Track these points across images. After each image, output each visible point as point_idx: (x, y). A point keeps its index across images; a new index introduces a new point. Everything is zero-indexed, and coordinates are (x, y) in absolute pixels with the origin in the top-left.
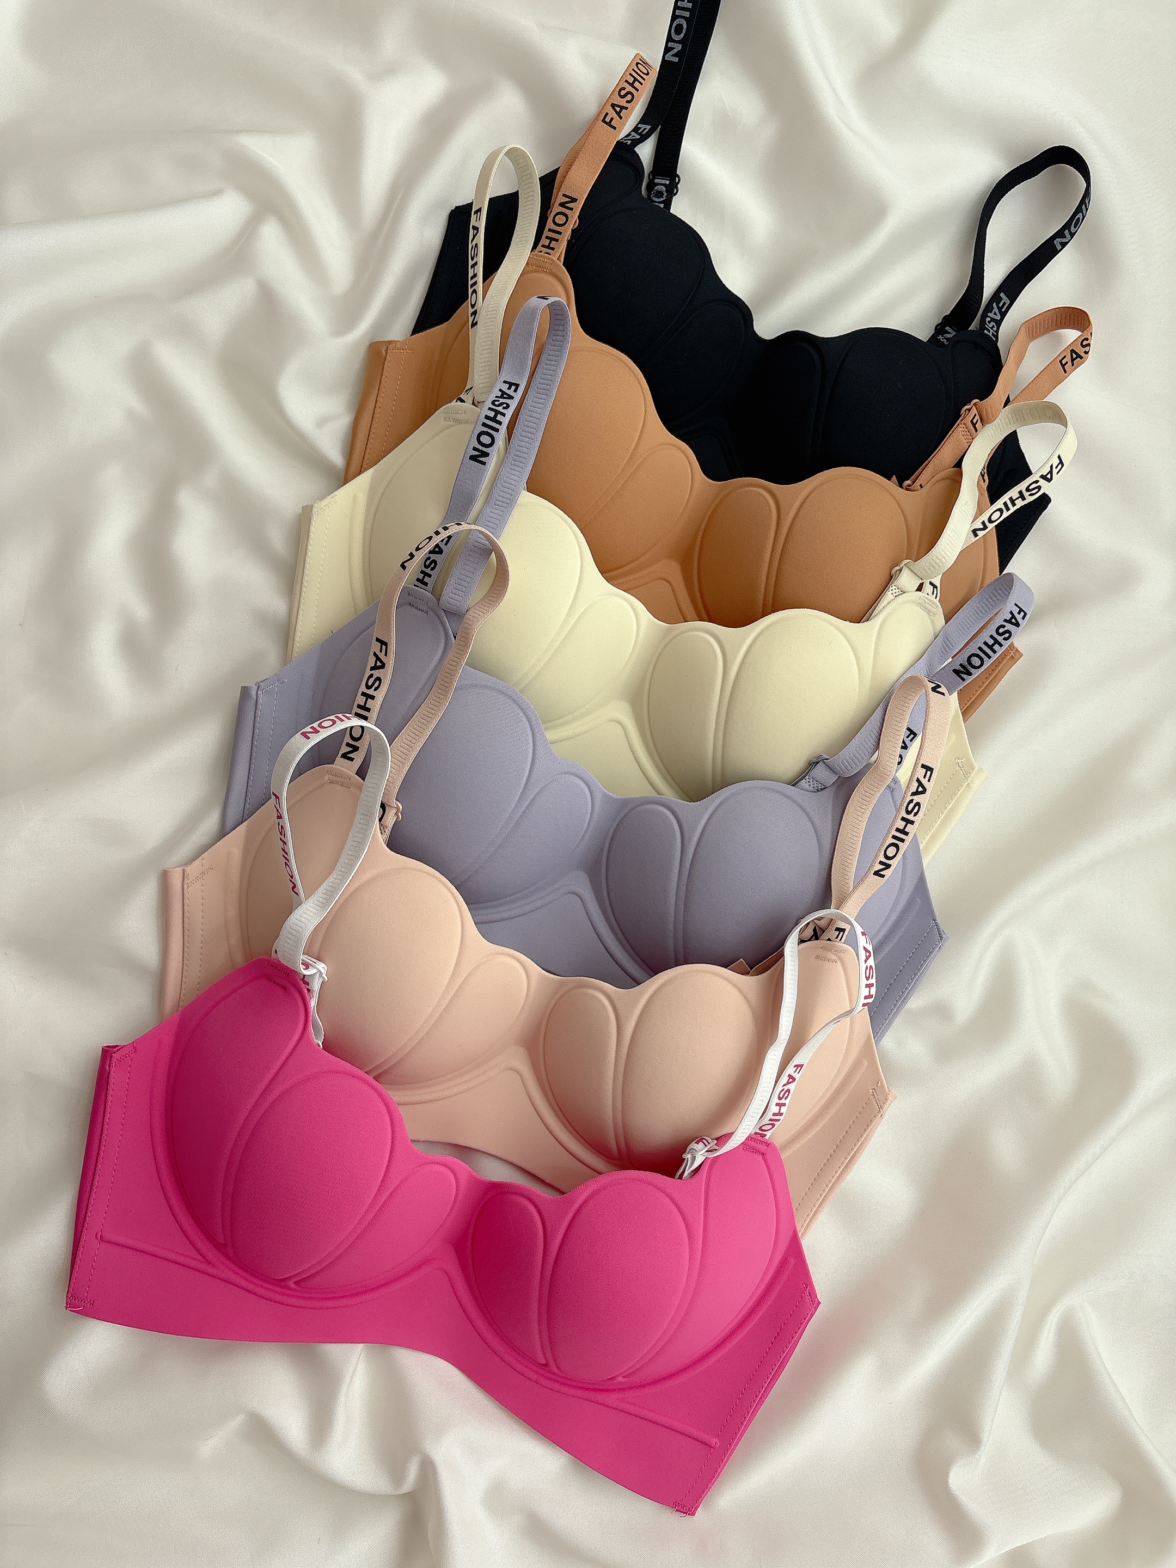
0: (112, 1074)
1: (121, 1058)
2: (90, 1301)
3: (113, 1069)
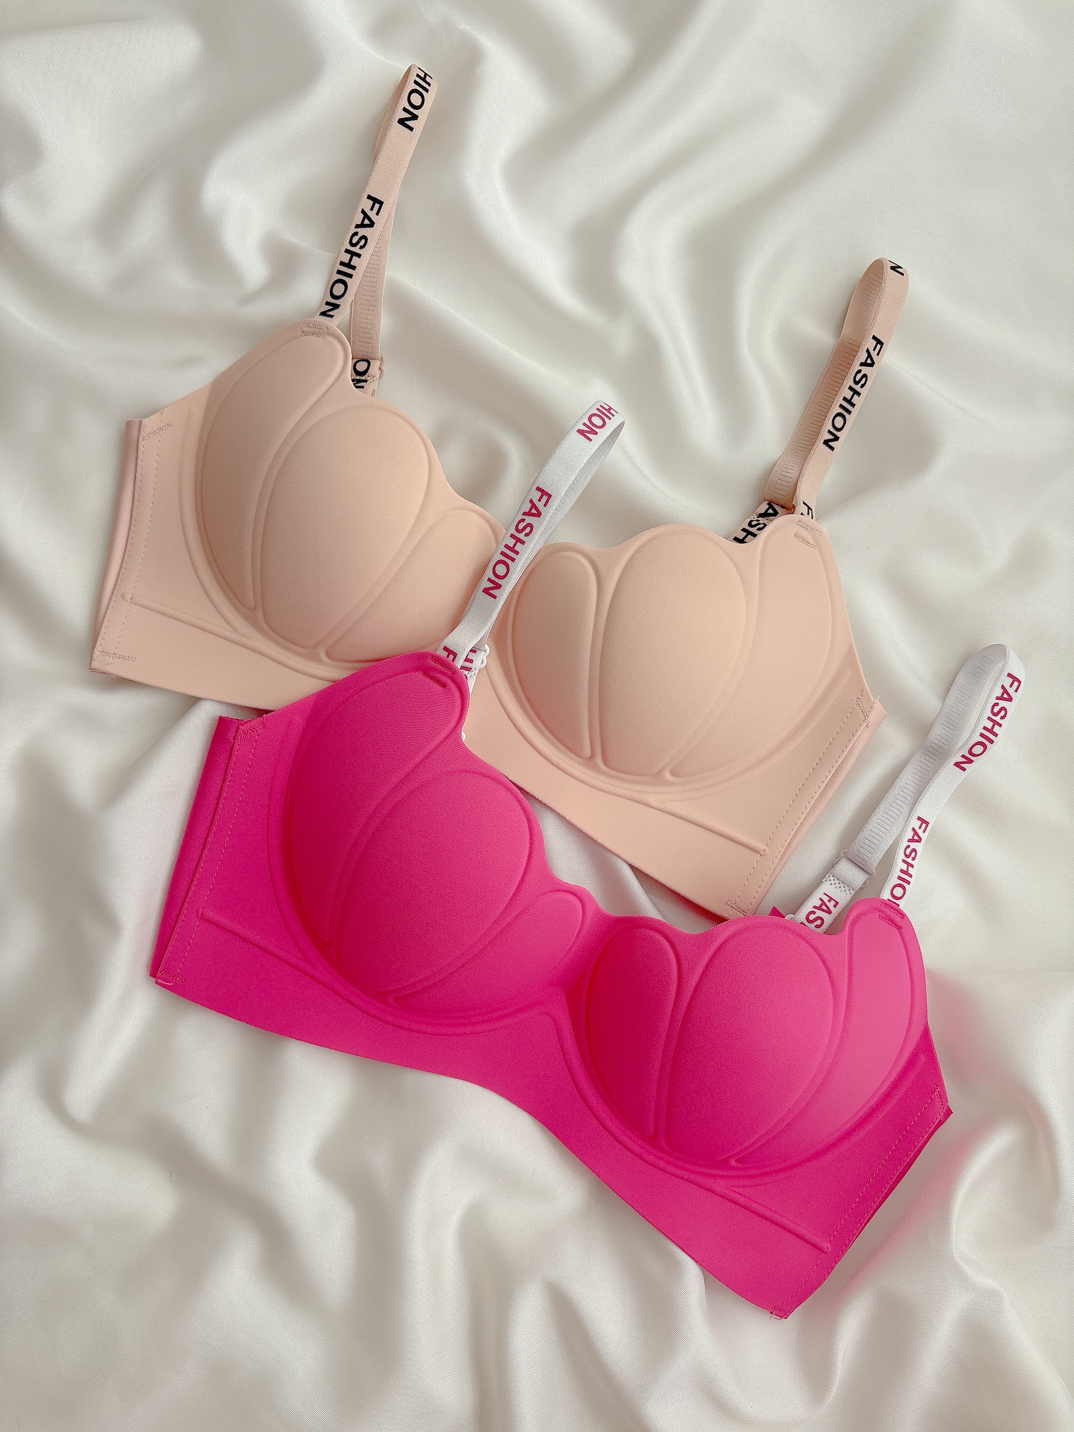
0: (237, 747)
1: (248, 732)
2: (182, 978)
3: (238, 742)
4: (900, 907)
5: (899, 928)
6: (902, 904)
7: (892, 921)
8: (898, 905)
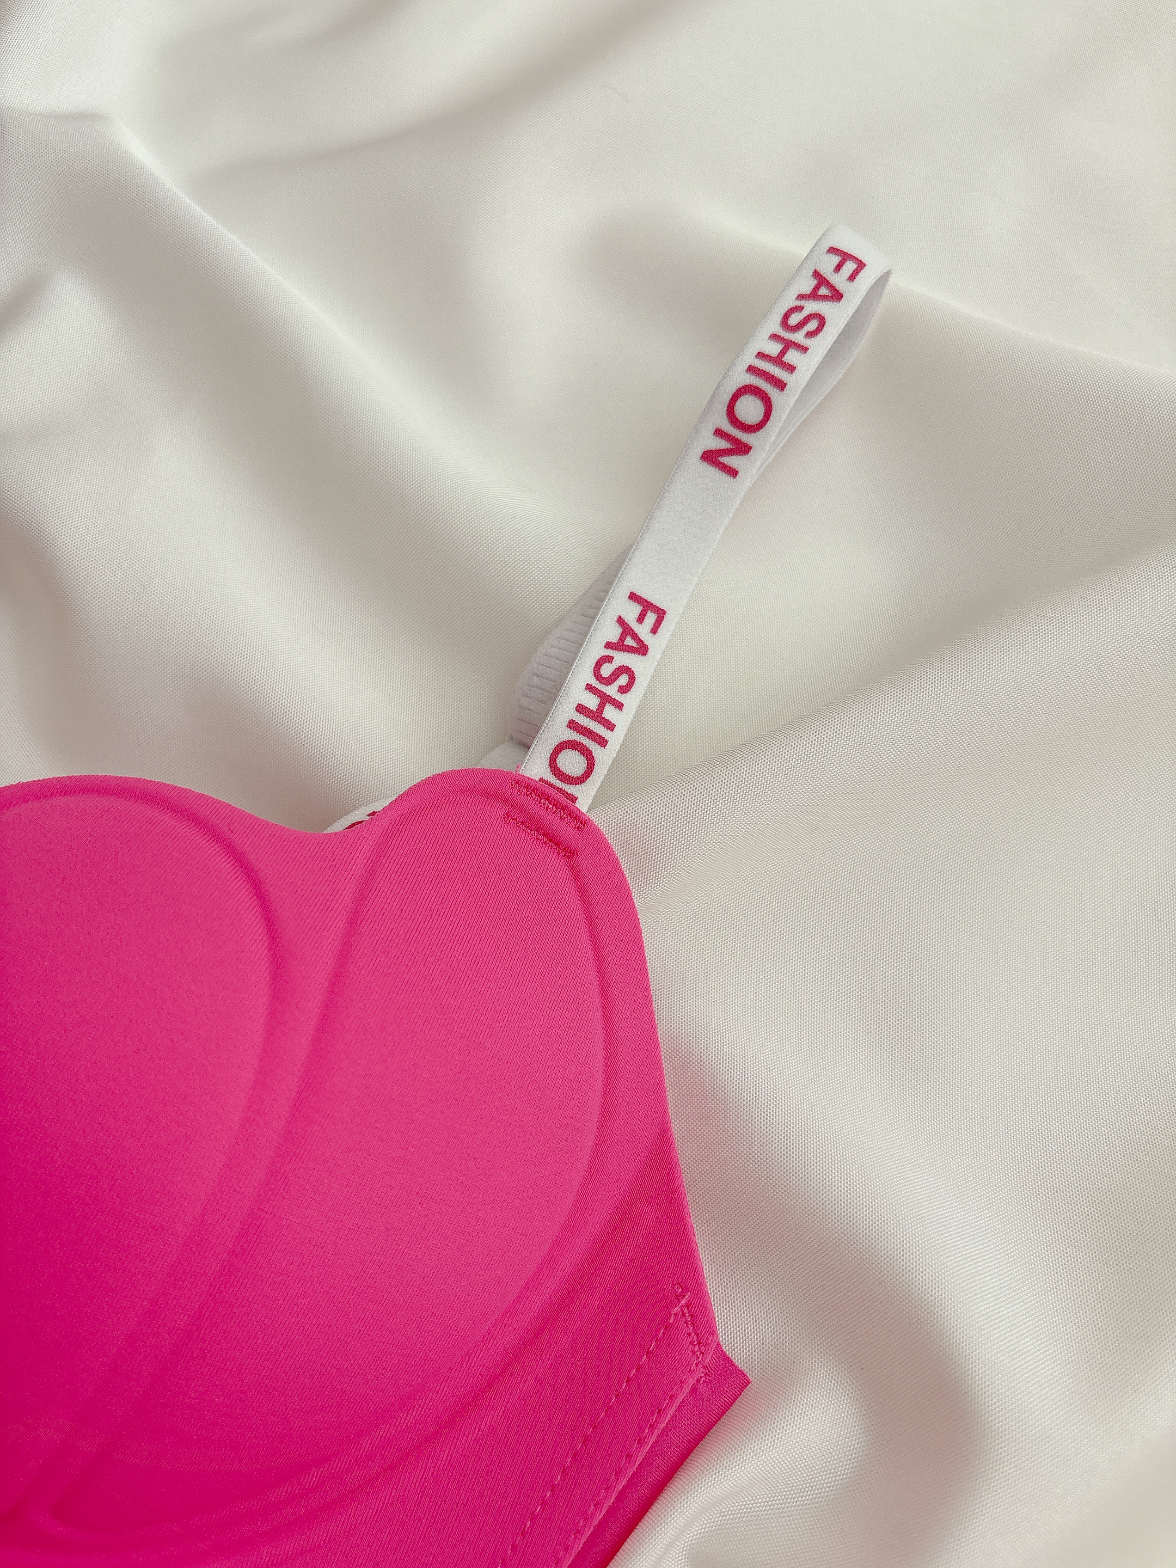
4: (577, 805)
5: (569, 853)
6: (584, 797)
7: (553, 840)
8: (574, 799)
